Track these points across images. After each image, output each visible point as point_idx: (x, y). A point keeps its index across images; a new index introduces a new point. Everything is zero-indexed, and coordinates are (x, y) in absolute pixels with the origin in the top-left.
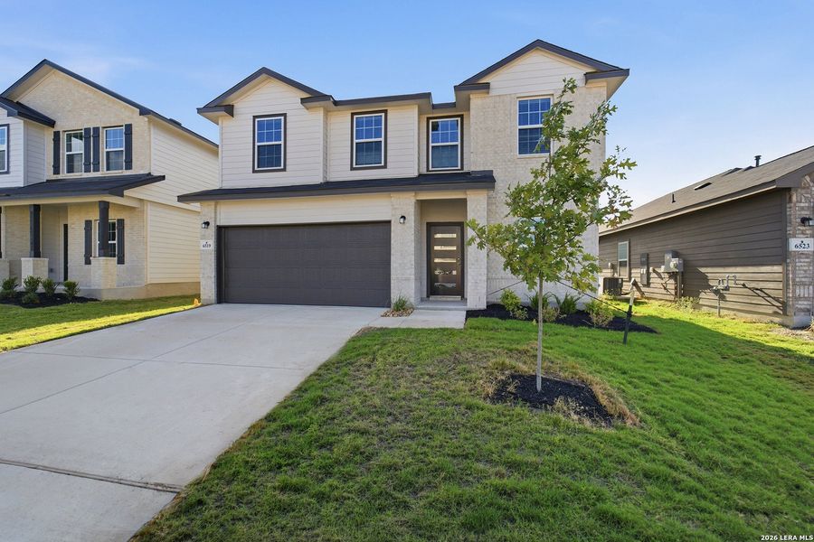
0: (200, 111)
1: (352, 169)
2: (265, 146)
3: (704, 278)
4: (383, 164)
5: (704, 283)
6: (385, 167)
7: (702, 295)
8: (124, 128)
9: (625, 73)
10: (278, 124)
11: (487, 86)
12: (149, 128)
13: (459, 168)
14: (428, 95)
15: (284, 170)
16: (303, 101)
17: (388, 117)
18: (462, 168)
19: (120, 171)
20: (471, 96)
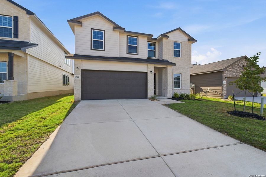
0: (68, 21)
1: (127, 54)
2: (96, 40)
3: (202, 89)
4: (137, 54)
5: (201, 90)
6: (138, 54)
7: (201, 93)
8: (13, 17)
9: (196, 41)
10: (102, 34)
11: (168, 37)
12: (30, 21)
13: (155, 57)
14: (152, 35)
15: (104, 50)
16: (114, 28)
17: (139, 39)
18: (156, 58)
19: (11, 38)
20: (163, 38)
